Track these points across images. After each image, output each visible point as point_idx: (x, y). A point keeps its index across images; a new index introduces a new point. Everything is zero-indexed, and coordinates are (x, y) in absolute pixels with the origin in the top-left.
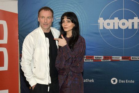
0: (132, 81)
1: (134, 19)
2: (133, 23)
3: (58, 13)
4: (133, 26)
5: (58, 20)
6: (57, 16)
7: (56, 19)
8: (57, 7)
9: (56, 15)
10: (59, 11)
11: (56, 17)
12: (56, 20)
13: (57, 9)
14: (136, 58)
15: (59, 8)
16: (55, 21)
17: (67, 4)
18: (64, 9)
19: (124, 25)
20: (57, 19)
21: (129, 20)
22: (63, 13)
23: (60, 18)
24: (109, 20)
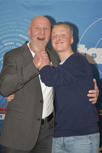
3: (8, 35)
5: (7, 46)
6: (7, 40)
7: (3, 45)
10: (10, 31)
11: (4, 41)
12: (4, 47)
13: (6, 28)
15: (10, 27)
16: (2, 48)
17: (24, 20)
20: (6, 44)
22: (16, 35)
23: (12, 43)
24: (95, 49)
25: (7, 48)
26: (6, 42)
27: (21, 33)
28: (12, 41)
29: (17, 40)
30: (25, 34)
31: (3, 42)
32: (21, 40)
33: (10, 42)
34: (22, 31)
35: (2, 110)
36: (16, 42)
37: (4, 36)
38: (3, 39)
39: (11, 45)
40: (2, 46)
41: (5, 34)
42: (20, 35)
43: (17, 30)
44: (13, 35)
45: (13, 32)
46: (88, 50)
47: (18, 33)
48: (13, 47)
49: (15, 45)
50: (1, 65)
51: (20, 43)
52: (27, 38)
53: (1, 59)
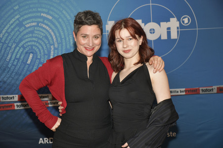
0: (171, 133)
1: (169, 21)
2: (169, 29)
3: (29, 15)
4: (169, 33)
5: (29, 27)
6: (28, 21)
7: (25, 27)
8: (28, 2)
9: (26, 19)
10: (31, 10)
11: (26, 22)
12: (26, 28)
13: (27, 7)
14: (178, 92)
15: (31, 6)
16: (24, 30)
18: (41, 7)
19: (154, 33)
21: (161, 23)
22: (39, 14)
23: (34, 24)
25: (29, 29)
26: (28, 23)
27: (44, 12)
28: (34, 22)
29: (39, 20)
30: (47, 13)
31: (24, 23)
32: (44, 20)
33: (33, 22)
34: (44, 10)
36: (38, 22)
37: (25, 17)
38: (24, 20)
39: (33, 26)
40: (23, 28)
41: (26, 14)
42: (42, 14)
43: (39, 9)
44: (34, 14)
45: (34, 12)
47: (41, 12)
48: (36, 28)
49: (38, 26)
50: (24, 48)
51: (43, 23)
52: (50, 18)
53: (24, 42)
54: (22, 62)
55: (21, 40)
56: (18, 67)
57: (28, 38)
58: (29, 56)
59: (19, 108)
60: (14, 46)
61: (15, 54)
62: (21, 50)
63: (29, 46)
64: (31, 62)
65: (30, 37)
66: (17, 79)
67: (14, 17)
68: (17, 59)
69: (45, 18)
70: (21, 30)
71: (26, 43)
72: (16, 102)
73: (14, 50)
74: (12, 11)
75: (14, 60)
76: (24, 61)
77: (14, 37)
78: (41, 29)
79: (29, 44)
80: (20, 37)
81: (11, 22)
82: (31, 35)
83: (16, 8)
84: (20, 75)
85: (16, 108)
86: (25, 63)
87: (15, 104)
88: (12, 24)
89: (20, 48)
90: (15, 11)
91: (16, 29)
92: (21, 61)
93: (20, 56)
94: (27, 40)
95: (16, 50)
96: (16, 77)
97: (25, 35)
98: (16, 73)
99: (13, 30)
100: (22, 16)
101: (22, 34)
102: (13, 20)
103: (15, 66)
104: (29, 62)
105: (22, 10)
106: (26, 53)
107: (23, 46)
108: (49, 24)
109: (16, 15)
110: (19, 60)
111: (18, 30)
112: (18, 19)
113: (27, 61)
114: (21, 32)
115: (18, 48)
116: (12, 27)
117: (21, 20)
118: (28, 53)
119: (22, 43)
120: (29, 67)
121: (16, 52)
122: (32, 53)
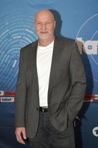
3: (16, 30)
5: (16, 39)
6: (16, 34)
7: (12, 39)
8: (16, 20)
10: (17, 26)
12: (13, 40)
13: (14, 24)
15: (18, 23)
16: (12, 41)
17: (30, 17)
18: (25, 24)
22: (23, 30)
23: (19, 37)
24: (91, 41)
25: (16, 41)
26: (15, 36)
27: (27, 28)
28: (20, 35)
29: (24, 34)
30: (30, 29)
31: (12, 36)
32: (27, 34)
33: (18, 35)
34: (28, 26)
35: (12, 94)
36: (23, 36)
37: (13, 31)
38: (12, 34)
39: (18, 39)
40: (11, 40)
41: (14, 29)
42: (26, 30)
43: (24, 26)
44: (20, 30)
45: (20, 28)
46: (84, 42)
47: (25, 28)
48: (20, 40)
49: (22, 38)
50: (11, 55)
51: (26, 36)
52: (32, 33)
53: (11, 50)
54: (9, 66)
55: (9, 49)
56: (5, 69)
57: (14, 47)
58: (14, 62)
59: (4, 101)
60: (3, 53)
61: (3, 59)
62: (8, 57)
63: (14, 53)
64: (15, 66)
65: (16, 47)
66: (4, 79)
67: (4, 31)
68: (5, 63)
69: (28, 33)
70: (9, 41)
71: (12, 51)
72: (2, 96)
73: (3, 56)
74: (4, 26)
75: (3, 64)
76: (10, 65)
77: (4, 46)
78: (24, 41)
79: (15, 52)
80: (8, 46)
81: (2, 34)
82: (16, 45)
83: (7, 24)
84: (6, 76)
85: (2, 101)
86: (11, 67)
87: (1, 98)
88: (3, 36)
89: (8, 55)
90: (6, 26)
91: (6, 40)
92: (7, 65)
93: (7, 61)
94: (13, 49)
95: (5, 56)
96: (4, 77)
97: (12, 45)
98: (4, 74)
99: (3, 40)
100: (10, 30)
101: (10, 44)
102: (4, 33)
103: (3, 69)
104: (14, 66)
105: (11, 25)
106: (12, 59)
107: (10, 53)
108: (31, 37)
109: (7, 29)
110: (6, 64)
111: (7, 41)
112: (7, 32)
113: (12, 65)
114: (9, 43)
115: (6, 55)
116: (3, 38)
117: (10, 33)
118: (13, 59)
119: (10, 51)
120: (13, 70)
121: (4, 57)
122: (17, 59)
